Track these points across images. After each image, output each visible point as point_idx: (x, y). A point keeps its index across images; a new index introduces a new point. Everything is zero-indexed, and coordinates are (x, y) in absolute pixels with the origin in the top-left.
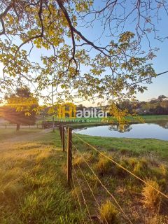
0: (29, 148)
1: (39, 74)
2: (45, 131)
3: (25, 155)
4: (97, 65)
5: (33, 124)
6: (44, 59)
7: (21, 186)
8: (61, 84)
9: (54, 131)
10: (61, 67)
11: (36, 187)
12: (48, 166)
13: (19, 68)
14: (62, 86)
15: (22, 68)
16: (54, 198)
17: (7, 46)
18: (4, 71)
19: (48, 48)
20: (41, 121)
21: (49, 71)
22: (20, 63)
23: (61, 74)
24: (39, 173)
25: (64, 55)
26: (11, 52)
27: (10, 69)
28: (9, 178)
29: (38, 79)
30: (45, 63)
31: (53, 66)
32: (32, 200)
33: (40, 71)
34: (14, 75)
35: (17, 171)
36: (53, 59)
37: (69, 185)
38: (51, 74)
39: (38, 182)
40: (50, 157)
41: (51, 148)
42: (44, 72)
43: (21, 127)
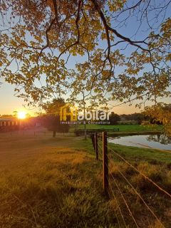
0: (65, 153)
1: (74, 80)
2: (78, 139)
3: (62, 159)
4: (133, 63)
5: (67, 131)
6: (78, 66)
8: (94, 88)
9: (86, 139)
10: (94, 71)
11: (73, 190)
12: (82, 172)
13: (58, 77)
14: (96, 91)
15: (60, 76)
17: (49, 58)
18: (47, 80)
19: (82, 54)
20: (74, 129)
21: (83, 77)
22: (59, 72)
23: (94, 78)
24: (75, 177)
25: (97, 60)
26: (52, 63)
27: (51, 78)
29: (74, 84)
30: (79, 69)
31: (86, 71)
33: (75, 77)
34: (54, 83)
36: (87, 65)
37: (106, 195)
38: (84, 79)
39: (75, 185)
40: (84, 163)
41: (84, 154)
42: (79, 78)
43: (57, 134)
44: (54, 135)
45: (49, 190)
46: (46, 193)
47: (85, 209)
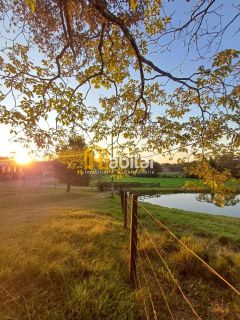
0: (81, 217)
1: (96, 121)
2: (102, 195)
3: (76, 226)
4: (176, 103)
5: (87, 185)
6: (103, 101)
7: (68, 269)
8: (124, 132)
9: (112, 197)
10: (125, 110)
11: (87, 274)
12: (103, 247)
13: (74, 115)
14: (126, 136)
15: (77, 115)
16: (110, 297)
17: (62, 90)
18: (57, 119)
19: (109, 86)
20: (97, 181)
21: (108, 116)
22: (75, 109)
23: (125, 119)
24: (91, 255)
25: (128, 94)
26: (66, 97)
27: (64, 117)
28: (55, 256)
29: (95, 127)
30: (104, 106)
31: (113, 109)
32: (81, 291)
33: (98, 116)
34: (68, 124)
35: (64, 247)
36: (114, 101)
37: (131, 281)
38: (111, 120)
39: (90, 267)
40: (107, 234)
41: (108, 221)
42: (103, 117)
43: (72, 187)
44: (68, 190)
45: (53, 274)
46: (48, 278)
47: (101, 302)
